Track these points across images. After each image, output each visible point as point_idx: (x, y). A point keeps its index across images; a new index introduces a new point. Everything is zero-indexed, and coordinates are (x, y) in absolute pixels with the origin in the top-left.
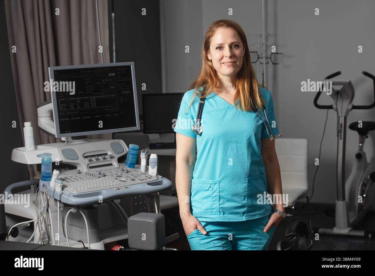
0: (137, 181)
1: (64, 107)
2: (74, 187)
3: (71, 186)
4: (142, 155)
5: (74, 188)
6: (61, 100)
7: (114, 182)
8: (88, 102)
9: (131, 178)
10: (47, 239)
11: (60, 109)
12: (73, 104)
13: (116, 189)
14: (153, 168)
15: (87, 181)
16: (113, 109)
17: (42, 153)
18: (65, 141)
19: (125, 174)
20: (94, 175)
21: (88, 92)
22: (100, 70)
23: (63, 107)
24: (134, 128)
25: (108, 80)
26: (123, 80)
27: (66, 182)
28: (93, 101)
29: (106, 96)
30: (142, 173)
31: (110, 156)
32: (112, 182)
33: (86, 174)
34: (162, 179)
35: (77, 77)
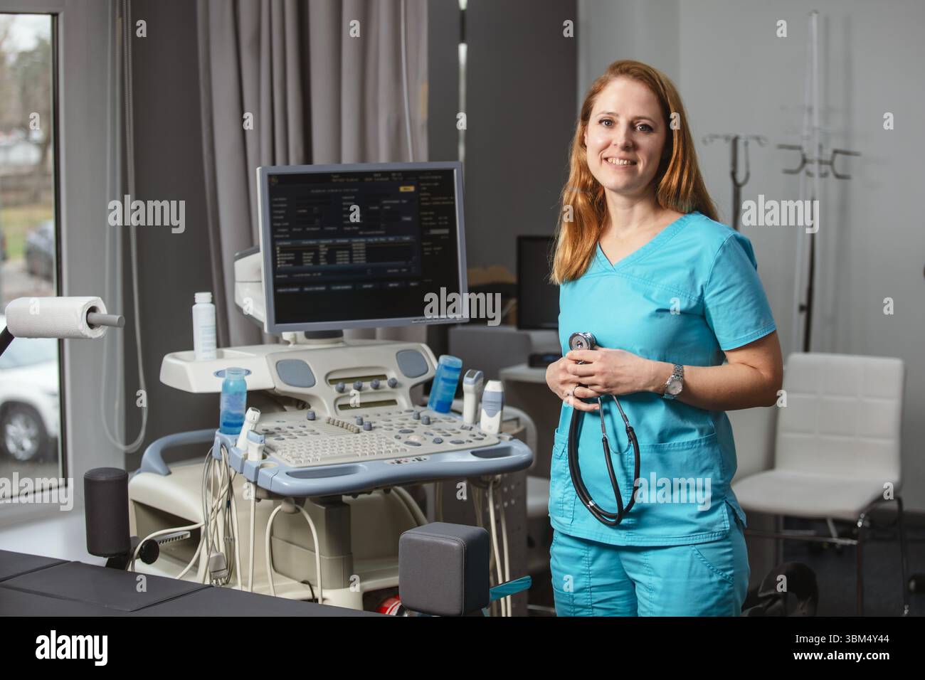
0: (447, 445)
1: (288, 262)
2: (291, 452)
3: (285, 449)
4: (467, 383)
5: (291, 455)
6: (280, 244)
7: (392, 445)
8: (348, 252)
9: (434, 437)
10: (225, 573)
11: (279, 266)
12: (310, 255)
13: (393, 461)
14: (491, 415)
15: (326, 439)
16: (404, 270)
17: (225, 368)
18: (290, 340)
19: (422, 427)
20: (347, 425)
21: (349, 229)
22: (377, 177)
23: (286, 260)
25: (398, 202)
26: (435, 203)
27: (276, 439)
28: (358, 248)
29: (391, 239)
30: (466, 425)
31: (392, 381)
32: (387, 443)
33: (329, 423)
34: (511, 442)
35: (324, 191)
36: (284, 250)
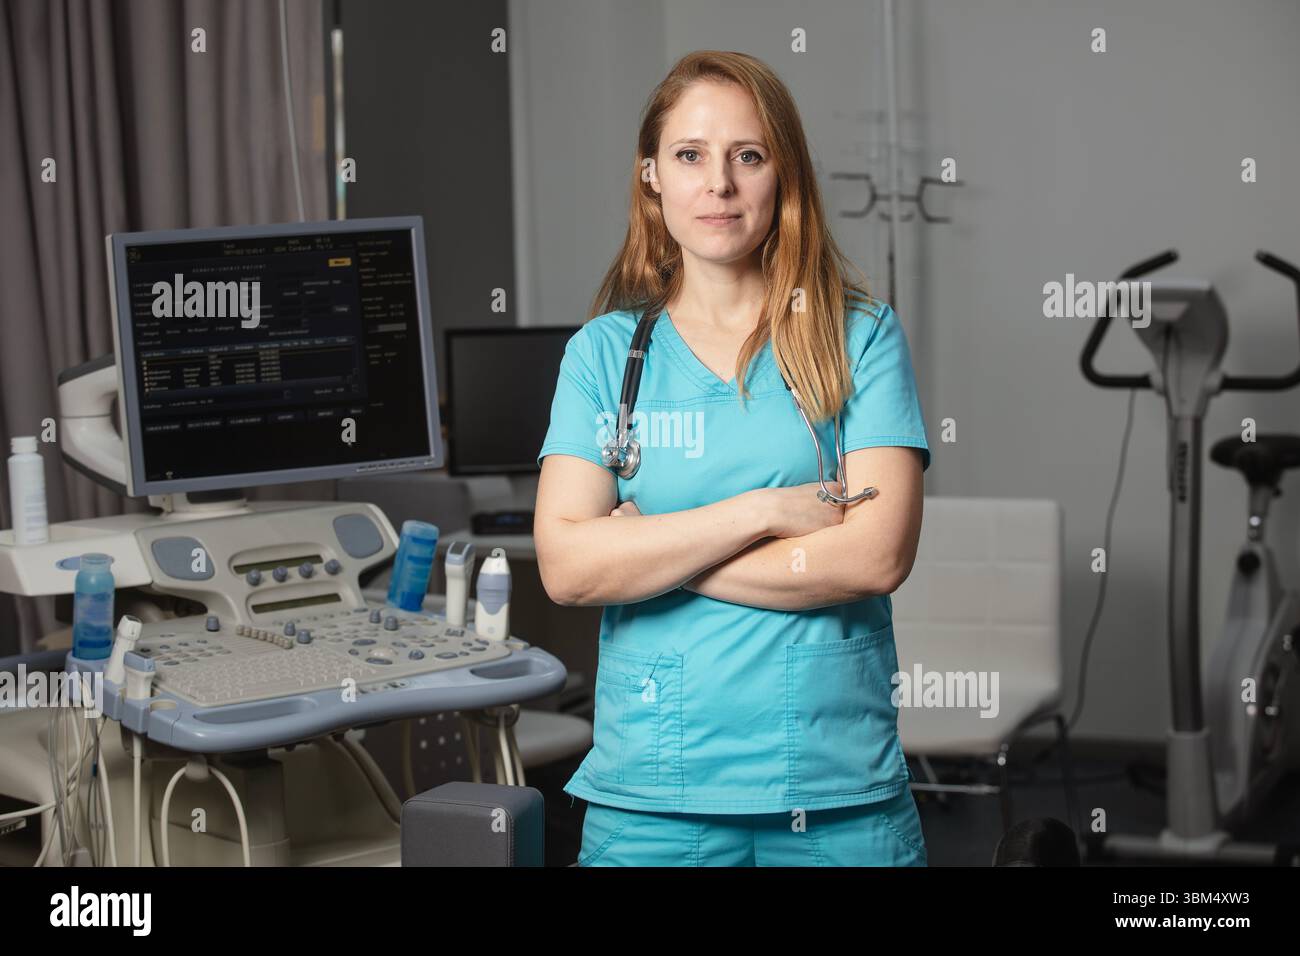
0: (431, 661)
1: (161, 383)
2: (196, 683)
3: (184, 677)
4: (453, 563)
5: (196, 689)
6: (149, 355)
7: (348, 665)
8: (252, 365)
9: (407, 651)
11: (147, 390)
12: (195, 372)
14: (492, 610)
15: (244, 660)
16: (342, 390)
17: (80, 555)
18: (164, 508)
19: (385, 636)
20: (273, 637)
22: (292, 245)
23: (158, 381)
24: (422, 462)
25: (326, 283)
26: (382, 283)
27: (166, 664)
28: (268, 358)
29: (318, 342)
30: (453, 629)
31: (332, 565)
32: (340, 662)
33: (242, 634)
34: (527, 652)
35: (213, 270)
36: (154, 365)
